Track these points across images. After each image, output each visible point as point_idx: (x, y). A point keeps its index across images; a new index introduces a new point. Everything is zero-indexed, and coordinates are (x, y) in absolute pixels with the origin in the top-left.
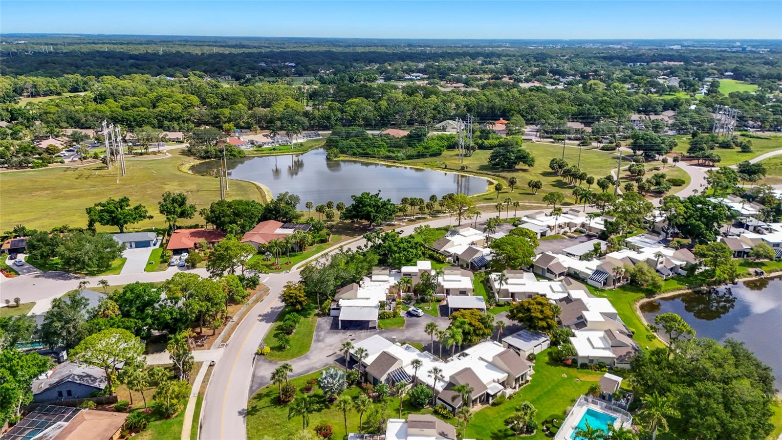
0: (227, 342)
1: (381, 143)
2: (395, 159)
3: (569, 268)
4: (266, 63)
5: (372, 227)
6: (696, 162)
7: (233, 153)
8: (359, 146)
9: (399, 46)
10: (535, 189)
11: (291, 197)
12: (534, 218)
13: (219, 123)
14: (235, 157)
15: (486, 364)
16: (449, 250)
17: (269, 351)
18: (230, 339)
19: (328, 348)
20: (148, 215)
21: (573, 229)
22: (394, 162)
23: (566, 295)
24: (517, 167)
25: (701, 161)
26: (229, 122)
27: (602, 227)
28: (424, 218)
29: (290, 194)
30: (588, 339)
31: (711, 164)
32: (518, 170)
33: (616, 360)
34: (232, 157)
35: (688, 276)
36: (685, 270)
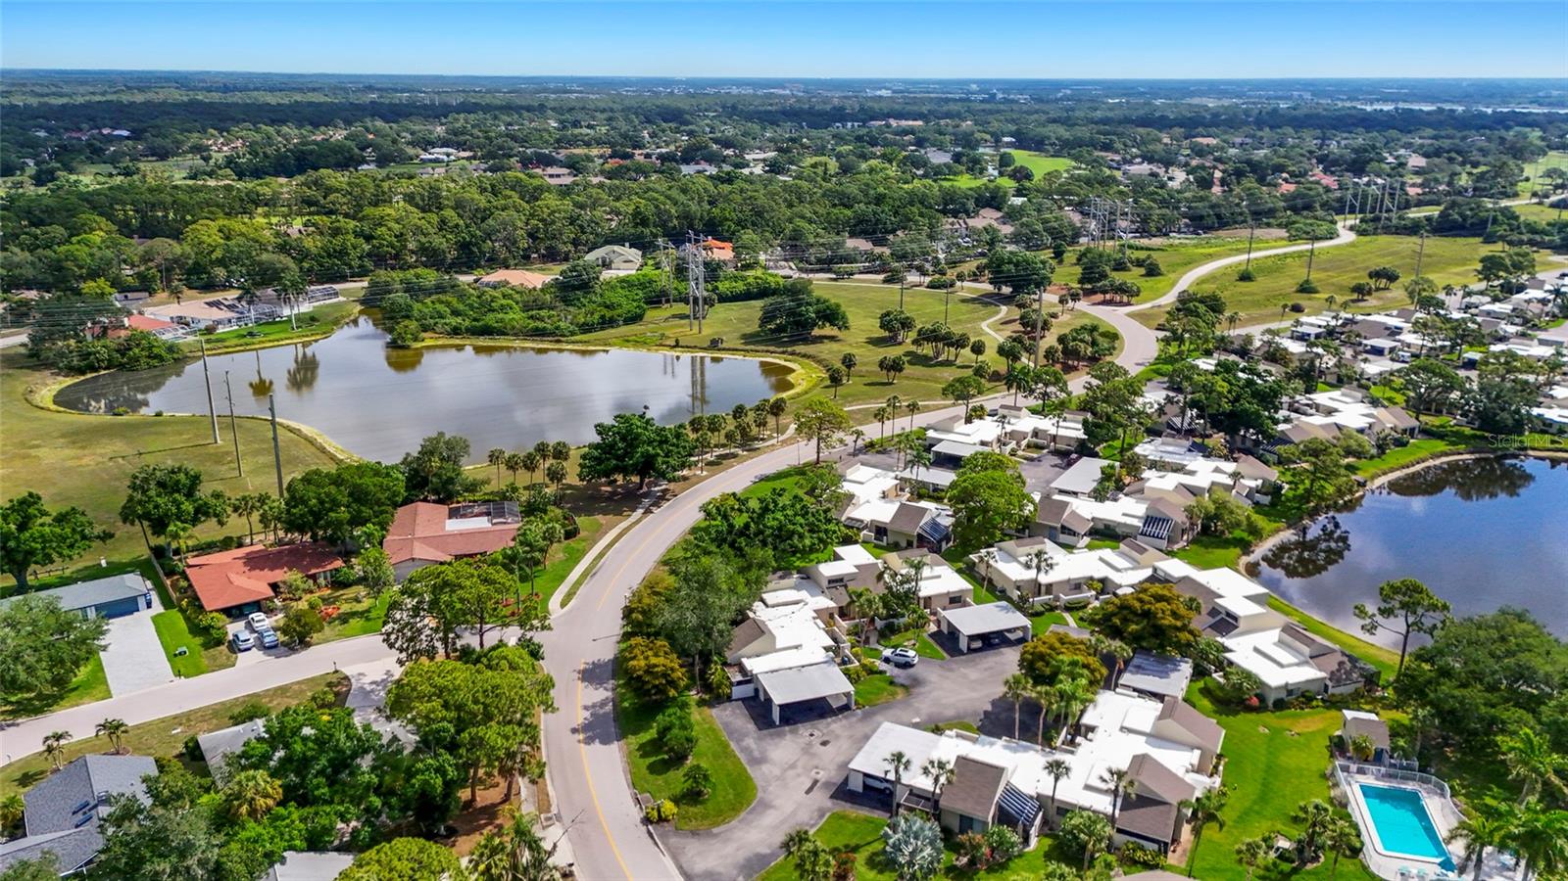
0: (554, 810)
1: (504, 302)
2: (555, 335)
3: (1093, 519)
4: (48, 130)
5: (645, 489)
6: (1100, 297)
7: (156, 351)
8: (455, 313)
9: (345, 90)
10: (892, 373)
11: (448, 444)
12: (950, 431)
13: (64, 280)
14: (163, 361)
15: (1144, 738)
16: (852, 515)
17: (675, 810)
18: (554, 801)
19: (791, 773)
20: (98, 530)
21: (1024, 443)
22: (558, 341)
23: (1149, 572)
24: (816, 332)
25: (1108, 297)
26: (93, 275)
27: (1081, 435)
28: (734, 456)
29: (447, 437)
30: (1256, 650)
31: (1125, 299)
32: (820, 339)
33: (1328, 683)
34: (155, 362)
35: (1273, 505)
36: (1266, 494)
